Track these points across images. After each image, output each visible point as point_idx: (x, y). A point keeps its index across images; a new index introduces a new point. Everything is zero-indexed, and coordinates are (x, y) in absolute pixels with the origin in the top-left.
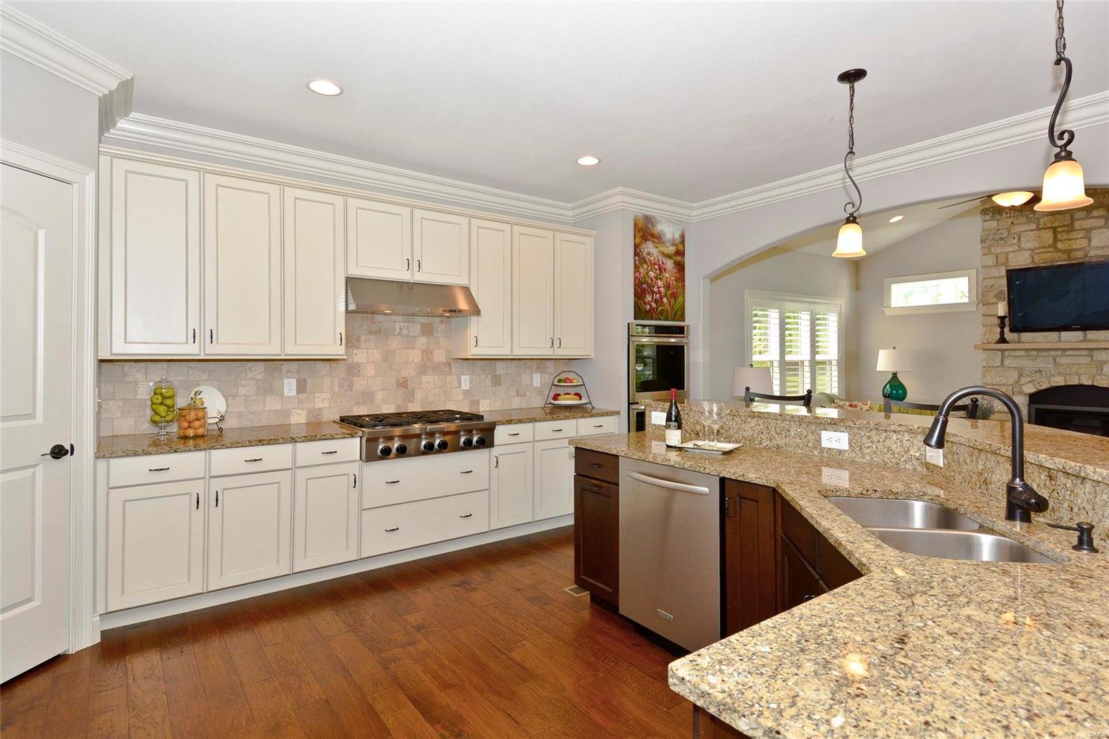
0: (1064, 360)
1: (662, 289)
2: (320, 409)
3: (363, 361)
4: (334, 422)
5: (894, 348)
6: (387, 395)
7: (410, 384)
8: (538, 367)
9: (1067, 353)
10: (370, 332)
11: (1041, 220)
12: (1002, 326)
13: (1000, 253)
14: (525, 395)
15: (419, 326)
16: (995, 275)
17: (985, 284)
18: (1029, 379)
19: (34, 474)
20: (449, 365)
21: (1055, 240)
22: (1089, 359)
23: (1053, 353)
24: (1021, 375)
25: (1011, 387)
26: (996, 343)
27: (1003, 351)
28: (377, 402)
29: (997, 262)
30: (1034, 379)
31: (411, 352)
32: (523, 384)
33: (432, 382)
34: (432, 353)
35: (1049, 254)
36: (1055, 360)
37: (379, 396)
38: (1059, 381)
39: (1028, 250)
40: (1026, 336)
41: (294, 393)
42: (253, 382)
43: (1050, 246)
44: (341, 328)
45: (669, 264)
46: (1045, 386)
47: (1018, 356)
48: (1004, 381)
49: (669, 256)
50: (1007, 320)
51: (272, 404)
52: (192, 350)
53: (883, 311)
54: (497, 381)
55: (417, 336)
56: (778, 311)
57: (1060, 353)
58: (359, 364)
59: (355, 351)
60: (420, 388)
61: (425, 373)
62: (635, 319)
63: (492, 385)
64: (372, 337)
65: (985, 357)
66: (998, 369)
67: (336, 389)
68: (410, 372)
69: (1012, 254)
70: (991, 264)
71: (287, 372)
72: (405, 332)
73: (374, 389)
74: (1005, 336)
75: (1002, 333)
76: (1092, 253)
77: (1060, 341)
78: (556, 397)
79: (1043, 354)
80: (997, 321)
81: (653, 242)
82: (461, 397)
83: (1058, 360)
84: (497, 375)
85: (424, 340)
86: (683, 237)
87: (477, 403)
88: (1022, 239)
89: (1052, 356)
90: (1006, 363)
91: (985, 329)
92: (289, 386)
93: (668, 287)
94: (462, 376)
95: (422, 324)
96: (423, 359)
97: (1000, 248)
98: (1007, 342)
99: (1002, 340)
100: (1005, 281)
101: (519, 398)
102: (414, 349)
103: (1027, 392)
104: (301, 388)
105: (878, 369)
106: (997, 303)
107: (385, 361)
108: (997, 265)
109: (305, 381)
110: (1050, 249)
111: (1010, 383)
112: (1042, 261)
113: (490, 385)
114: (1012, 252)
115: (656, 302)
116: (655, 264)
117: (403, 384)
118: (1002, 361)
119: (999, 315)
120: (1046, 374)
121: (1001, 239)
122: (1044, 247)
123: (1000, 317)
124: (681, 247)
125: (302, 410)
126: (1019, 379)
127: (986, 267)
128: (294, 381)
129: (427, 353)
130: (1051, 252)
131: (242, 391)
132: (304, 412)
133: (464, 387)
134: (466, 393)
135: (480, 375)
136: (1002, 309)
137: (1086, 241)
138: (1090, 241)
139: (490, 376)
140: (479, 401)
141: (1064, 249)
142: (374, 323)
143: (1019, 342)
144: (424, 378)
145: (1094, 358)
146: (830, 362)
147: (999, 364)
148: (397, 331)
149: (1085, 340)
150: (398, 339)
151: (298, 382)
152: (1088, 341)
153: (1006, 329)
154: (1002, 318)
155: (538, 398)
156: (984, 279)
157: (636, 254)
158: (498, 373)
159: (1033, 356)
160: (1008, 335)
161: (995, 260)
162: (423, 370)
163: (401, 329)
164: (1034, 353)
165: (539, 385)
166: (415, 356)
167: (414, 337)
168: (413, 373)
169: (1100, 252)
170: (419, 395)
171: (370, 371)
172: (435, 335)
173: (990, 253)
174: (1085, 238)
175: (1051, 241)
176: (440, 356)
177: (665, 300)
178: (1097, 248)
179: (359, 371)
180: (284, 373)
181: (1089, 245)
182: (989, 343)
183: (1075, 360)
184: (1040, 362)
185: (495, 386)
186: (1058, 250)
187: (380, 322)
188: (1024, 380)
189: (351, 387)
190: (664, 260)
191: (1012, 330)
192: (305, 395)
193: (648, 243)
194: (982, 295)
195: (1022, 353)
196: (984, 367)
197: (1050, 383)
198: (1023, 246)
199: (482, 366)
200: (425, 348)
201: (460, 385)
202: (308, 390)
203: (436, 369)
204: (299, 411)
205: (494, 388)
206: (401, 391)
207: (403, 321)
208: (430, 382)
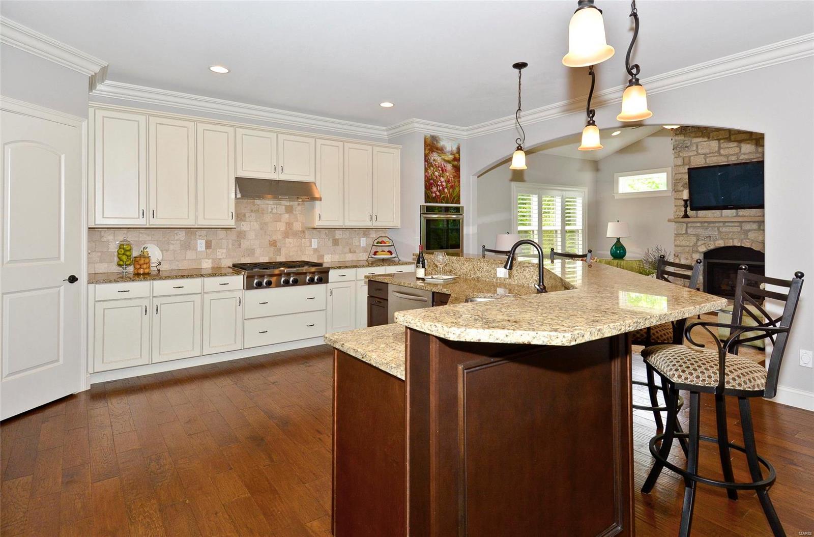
0: (724, 230)
1: (444, 184)
2: (220, 259)
3: (247, 229)
4: (229, 267)
5: (618, 221)
6: (263, 251)
7: (278, 244)
8: (364, 234)
9: (726, 224)
10: (252, 211)
11: (711, 134)
12: (686, 207)
13: (685, 157)
14: (355, 252)
15: (284, 207)
16: (682, 171)
17: (676, 178)
18: (703, 242)
19: (59, 291)
20: (304, 232)
21: (720, 148)
22: (739, 229)
23: (717, 225)
24: (698, 240)
25: (691, 248)
26: (682, 218)
27: (687, 223)
28: (256, 255)
29: (683, 163)
30: (706, 242)
31: (278, 223)
32: (354, 244)
34: (292, 224)
35: (716, 158)
36: (718, 229)
37: (258, 252)
38: (721, 243)
39: (702, 154)
40: (701, 213)
41: (204, 249)
42: (178, 242)
43: (715, 153)
44: (232, 208)
45: (449, 167)
46: (712, 247)
47: (696, 227)
48: (688, 244)
49: (449, 162)
50: (688, 202)
51: (190, 255)
52: (141, 222)
53: (613, 196)
54: (336, 242)
55: (283, 214)
56: (537, 196)
57: (721, 224)
58: (245, 232)
59: (242, 223)
60: (285, 247)
61: (288, 237)
62: (425, 203)
63: (333, 246)
64: (253, 214)
65: (676, 227)
66: (684, 235)
67: (230, 246)
68: (278, 237)
69: (693, 157)
70: (680, 164)
71: (199, 236)
72: (274, 211)
73: (254, 247)
74: (688, 213)
75: (686, 211)
76: (742, 157)
77: (721, 216)
78: (375, 253)
79: (711, 225)
80: (683, 203)
81: (438, 153)
82: (312, 252)
83: (721, 229)
84: (336, 239)
85: (287, 216)
86: (458, 149)
87: (322, 257)
88: (699, 147)
89: (717, 226)
90: (689, 231)
91: (676, 208)
92: (201, 245)
93: (448, 182)
94: (312, 240)
95: (286, 206)
96: (286, 229)
97: (685, 153)
98: (689, 217)
99: (686, 216)
100: (687, 176)
101: (351, 254)
102: (280, 221)
103: (701, 251)
104: (208, 245)
105: (607, 236)
106: (683, 191)
107: (261, 229)
108: (684, 164)
109: (211, 241)
110: (716, 154)
111: (691, 245)
112: (711, 162)
113: (331, 245)
114: (692, 156)
115: (439, 191)
116: (439, 167)
117: (273, 244)
118: (686, 230)
119: (684, 199)
120: (713, 239)
121: (686, 147)
122: (713, 153)
123: (684, 200)
124: (457, 155)
125: (209, 259)
126: (696, 242)
127: (677, 166)
128: (204, 242)
129: (289, 225)
130: (717, 156)
131: (171, 247)
132: (210, 260)
133: (313, 247)
134: (315, 250)
135: (324, 239)
136: (685, 195)
137: (738, 149)
138: (740, 149)
139: (331, 239)
140: (323, 256)
141: (725, 154)
142: (254, 206)
143: (697, 217)
144: (287, 240)
145: (743, 228)
146: (578, 231)
147: (684, 232)
148: (270, 210)
149: (737, 216)
150: (270, 216)
151: (206, 242)
152: (739, 216)
153: (688, 209)
154: (686, 201)
155: (365, 254)
156: (676, 174)
157: (426, 161)
158: (337, 237)
159: (705, 226)
160: (690, 212)
161: (682, 161)
162: (286, 235)
163: (272, 209)
164: (706, 224)
165: (365, 245)
166: (281, 226)
167: (280, 214)
168: (280, 237)
169: (746, 157)
170: (283, 251)
171: (252, 235)
172: (294, 213)
173: (679, 156)
174: (737, 147)
175: (717, 149)
176: (298, 226)
177: (446, 190)
178: (745, 154)
179: (245, 236)
180: (197, 236)
181: (740, 152)
182: (679, 218)
183: (731, 229)
184: (710, 230)
185: (335, 245)
186: (721, 155)
187: (258, 205)
188: (700, 243)
189: (240, 246)
190: (446, 165)
191: (692, 209)
192: (211, 250)
193: (434, 153)
194: (675, 184)
195: (699, 225)
196: (675, 234)
197: (715, 244)
198: (700, 152)
199: (326, 233)
200: (288, 221)
201: (311, 245)
202: (212, 247)
203: (295, 234)
204: (207, 260)
205: (334, 247)
206: (272, 249)
207: (273, 204)
208: (291, 243)
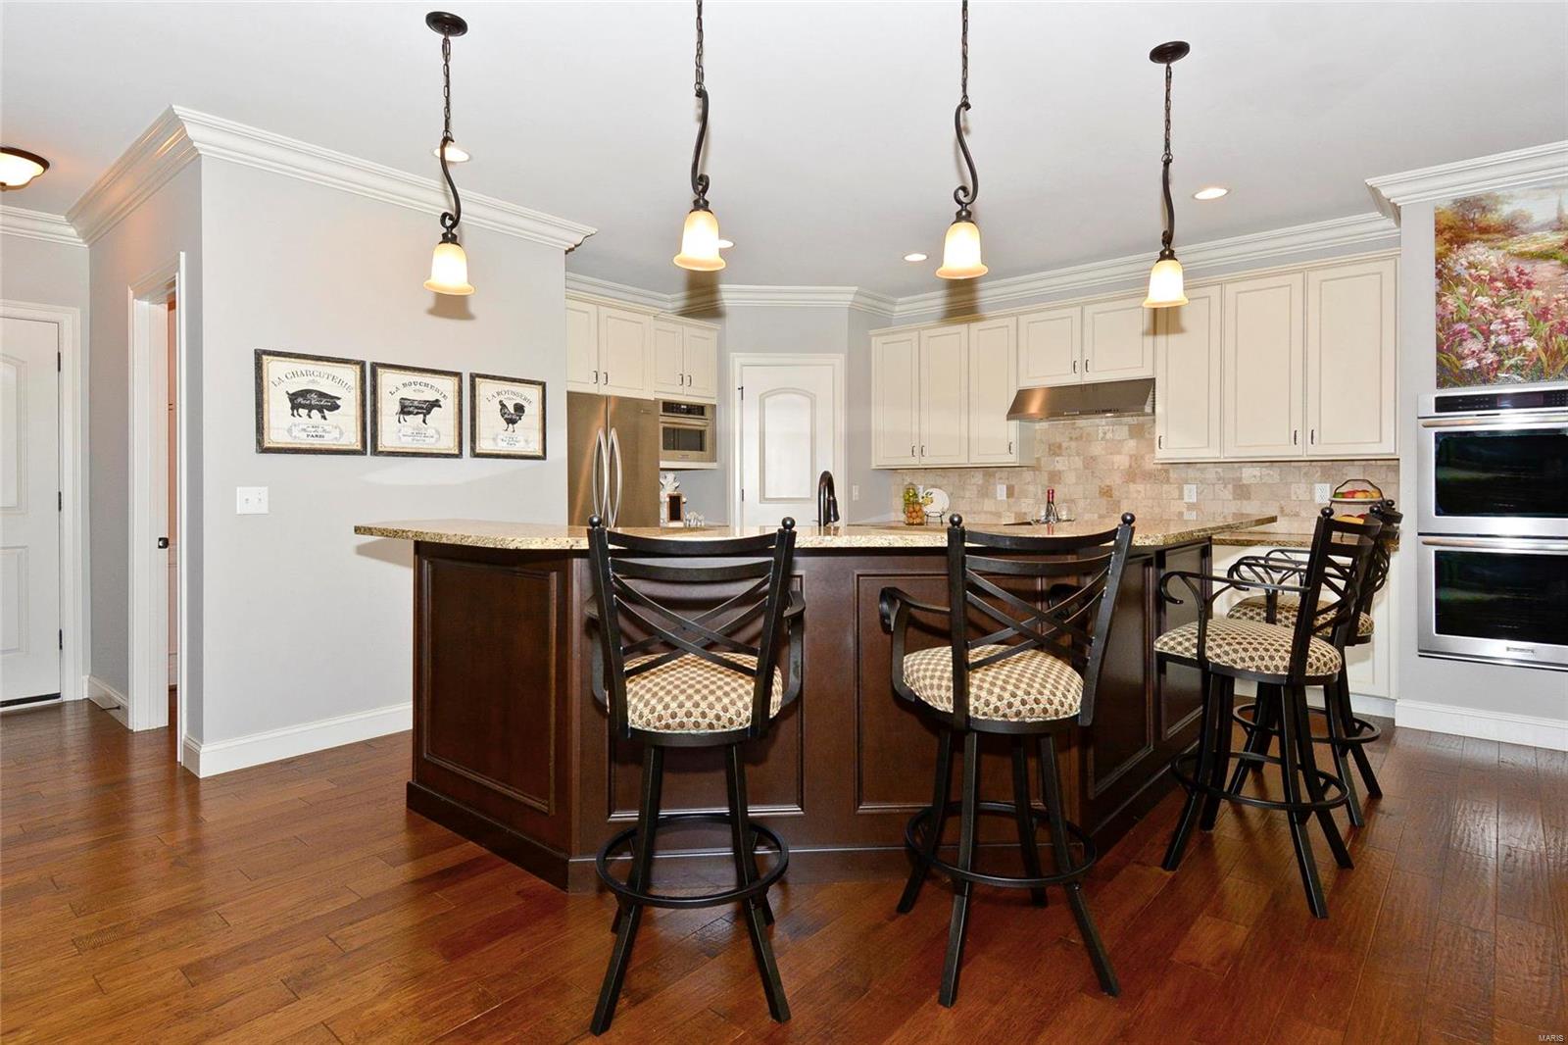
2: (1025, 513)
3: (1064, 468)
6: (1090, 504)
7: (1116, 493)
8: (1323, 474)
10: (1071, 439)
14: (1297, 515)
15: (1126, 428)
20: (1167, 471)
28: (1078, 510)
31: (1117, 457)
32: (1294, 498)
33: (1143, 492)
34: (1142, 457)
37: (1080, 504)
41: (1005, 497)
42: (975, 487)
51: (988, 505)
52: (914, 462)
54: (1242, 493)
55: (1124, 440)
59: (1057, 458)
60: (1127, 498)
61: (1134, 482)
63: (1234, 499)
64: (1074, 443)
68: (1115, 480)
71: (1001, 478)
72: (1109, 435)
73: (1075, 496)
82: (1186, 511)
84: (1244, 485)
85: (1132, 443)
92: (1001, 491)
94: (1185, 486)
95: (1130, 426)
96: (1130, 466)
101: (1287, 518)
102: (1122, 453)
104: (1010, 492)
107: (1086, 468)
109: (1013, 486)
113: (1231, 497)
117: (1106, 492)
125: (1011, 512)
128: (1005, 487)
129: (1136, 458)
131: (968, 494)
132: (1013, 515)
133: (1186, 500)
134: (1192, 507)
135: (1214, 485)
142: (1075, 429)
144: (1132, 486)
148: (1101, 435)
150: (1103, 444)
151: (1007, 488)
162: (1130, 477)
163: (1105, 433)
166: (1125, 462)
167: (1121, 441)
168: (1118, 481)
170: (1125, 506)
171: (1070, 478)
176: (1154, 462)
180: (996, 479)
185: (1239, 499)
187: (1081, 428)
192: (1012, 499)
199: (1218, 472)
200: (1134, 452)
201: (1181, 497)
202: (1016, 494)
203: (1149, 476)
204: (1008, 514)
205: (1239, 502)
206: (1104, 501)
207: (1107, 424)
208: (1140, 492)
